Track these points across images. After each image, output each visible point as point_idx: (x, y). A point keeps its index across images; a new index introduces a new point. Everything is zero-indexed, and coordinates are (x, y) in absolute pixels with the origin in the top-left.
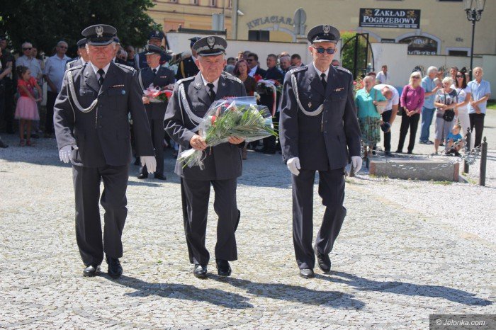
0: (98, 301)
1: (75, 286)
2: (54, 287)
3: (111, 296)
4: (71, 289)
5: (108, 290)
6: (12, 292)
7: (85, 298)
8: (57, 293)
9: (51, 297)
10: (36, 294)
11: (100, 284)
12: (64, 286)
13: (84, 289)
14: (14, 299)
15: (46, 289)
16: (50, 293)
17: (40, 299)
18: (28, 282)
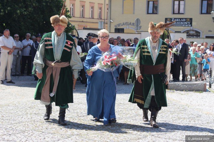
0: (40, 139)
1: (31, 134)
2: (22, 134)
3: (46, 138)
4: (29, 135)
5: (45, 135)
6: (3, 137)
7: (35, 138)
8: (23, 137)
9: (21, 138)
10: (14, 137)
11: (42, 133)
12: (26, 134)
13: (35, 135)
14: (4, 139)
15: (19, 135)
16: (20, 136)
17: (15, 139)
18: (11, 132)
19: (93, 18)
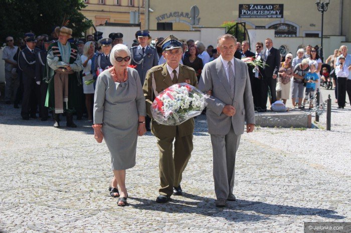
0: (46, 219)
1: (29, 209)
2: (14, 210)
3: (56, 216)
4: (27, 212)
5: (53, 211)
7: (37, 218)
8: (16, 215)
9: (12, 217)
11: (47, 208)
12: (21, 210)
13: (36, 211)
15: (9, 212)
16: (11, 215)
17: (4, 219)
19: (120, 5)
